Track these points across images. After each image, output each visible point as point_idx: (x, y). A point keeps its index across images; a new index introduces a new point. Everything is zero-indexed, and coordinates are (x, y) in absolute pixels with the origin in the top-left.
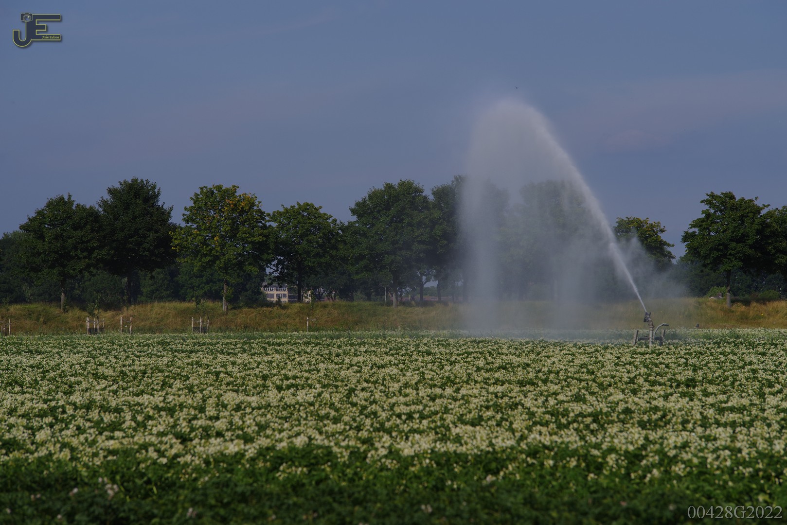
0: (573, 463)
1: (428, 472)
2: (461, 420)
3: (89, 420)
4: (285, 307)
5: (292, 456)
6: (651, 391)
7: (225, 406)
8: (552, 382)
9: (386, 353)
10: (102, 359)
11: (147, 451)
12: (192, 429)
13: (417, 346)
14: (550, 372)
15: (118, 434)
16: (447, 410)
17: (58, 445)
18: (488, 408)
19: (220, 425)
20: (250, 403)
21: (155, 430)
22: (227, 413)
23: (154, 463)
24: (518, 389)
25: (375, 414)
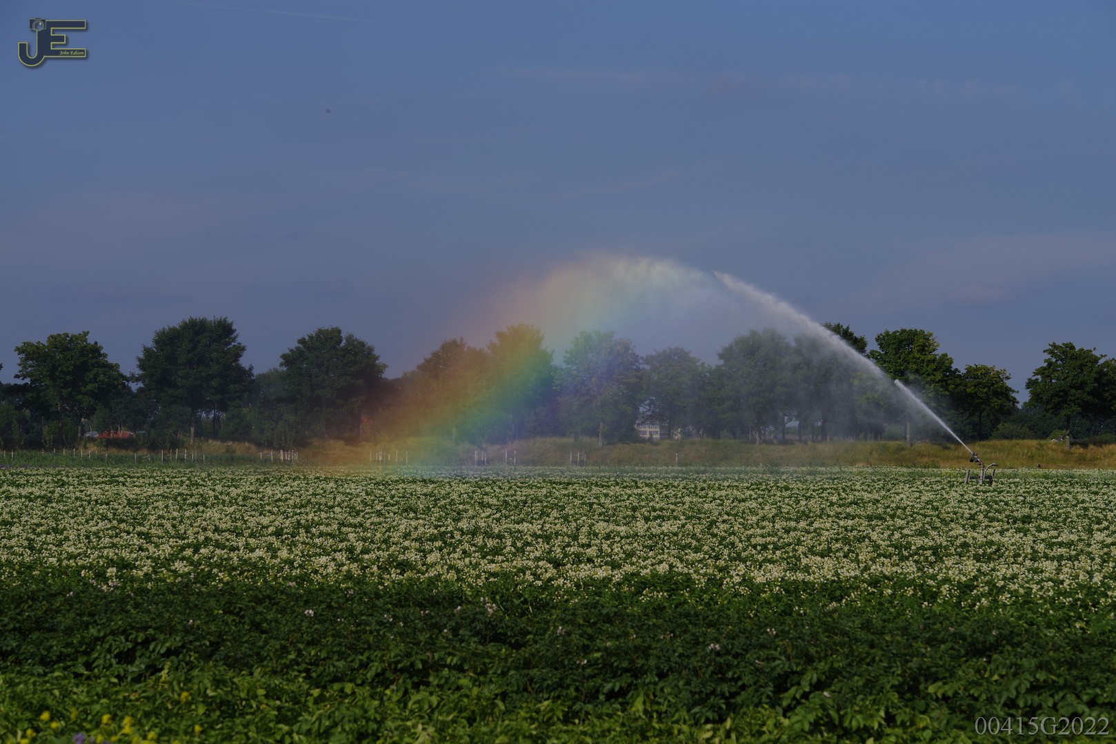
0: (910, 592)
1: (778, 598)
2: (812, 551)
3: (474, 545)
4: (656, 444)
5: (654, 582)
6: (989, 526)
7: (596, 535)
8: (899, 517)
9: (748, 488)
10: (488, 489)
11: (524, 574)
12: (566, 555)
13: (776, 482)
14: (898, 508)
15: (500, 558)
16: (799, 543)
17: (446, 567)
18: (837, 540)
19: (592, 552)
20: (619, 532)
21: (532, 556)
22: (598, 542)
23: (531, 585)
24: (867, 523)
25: (733, 544)
